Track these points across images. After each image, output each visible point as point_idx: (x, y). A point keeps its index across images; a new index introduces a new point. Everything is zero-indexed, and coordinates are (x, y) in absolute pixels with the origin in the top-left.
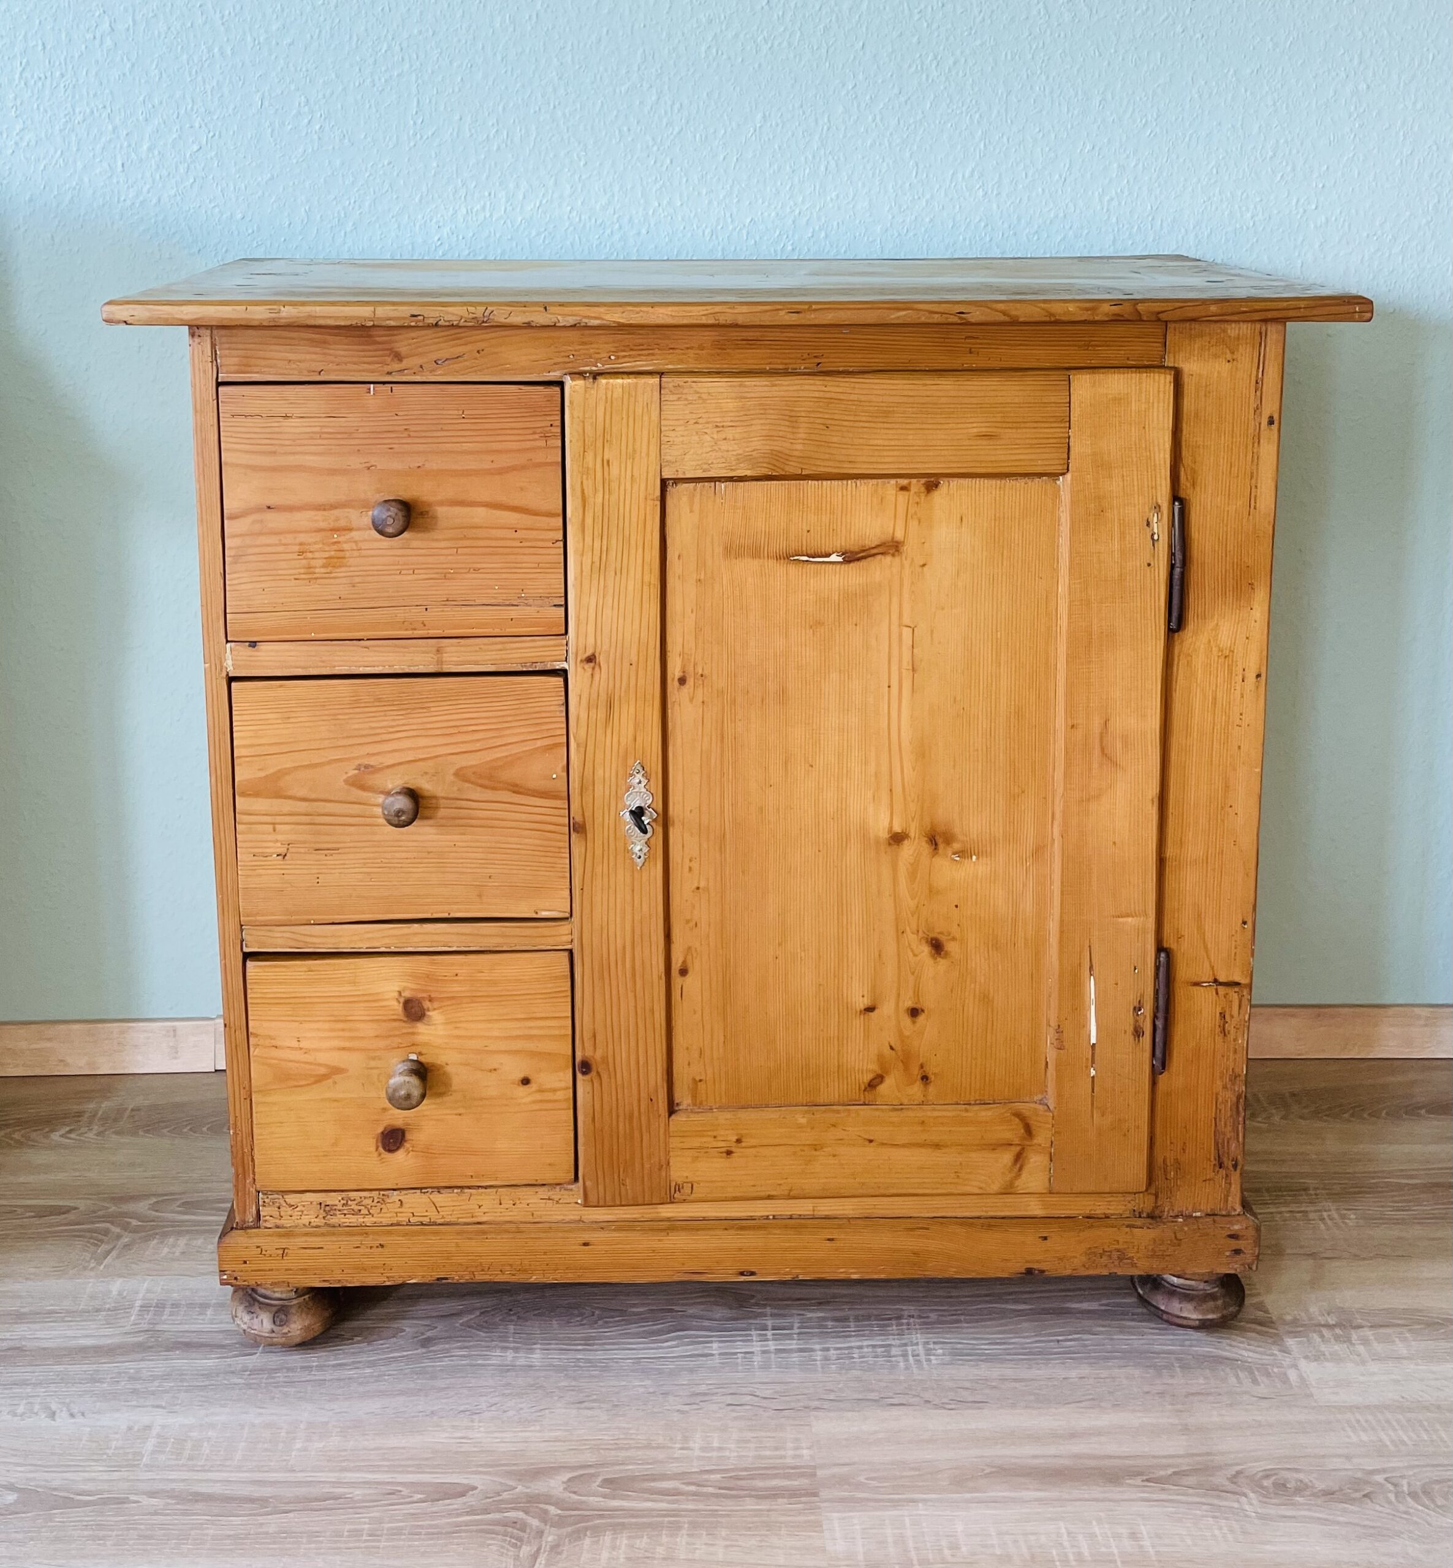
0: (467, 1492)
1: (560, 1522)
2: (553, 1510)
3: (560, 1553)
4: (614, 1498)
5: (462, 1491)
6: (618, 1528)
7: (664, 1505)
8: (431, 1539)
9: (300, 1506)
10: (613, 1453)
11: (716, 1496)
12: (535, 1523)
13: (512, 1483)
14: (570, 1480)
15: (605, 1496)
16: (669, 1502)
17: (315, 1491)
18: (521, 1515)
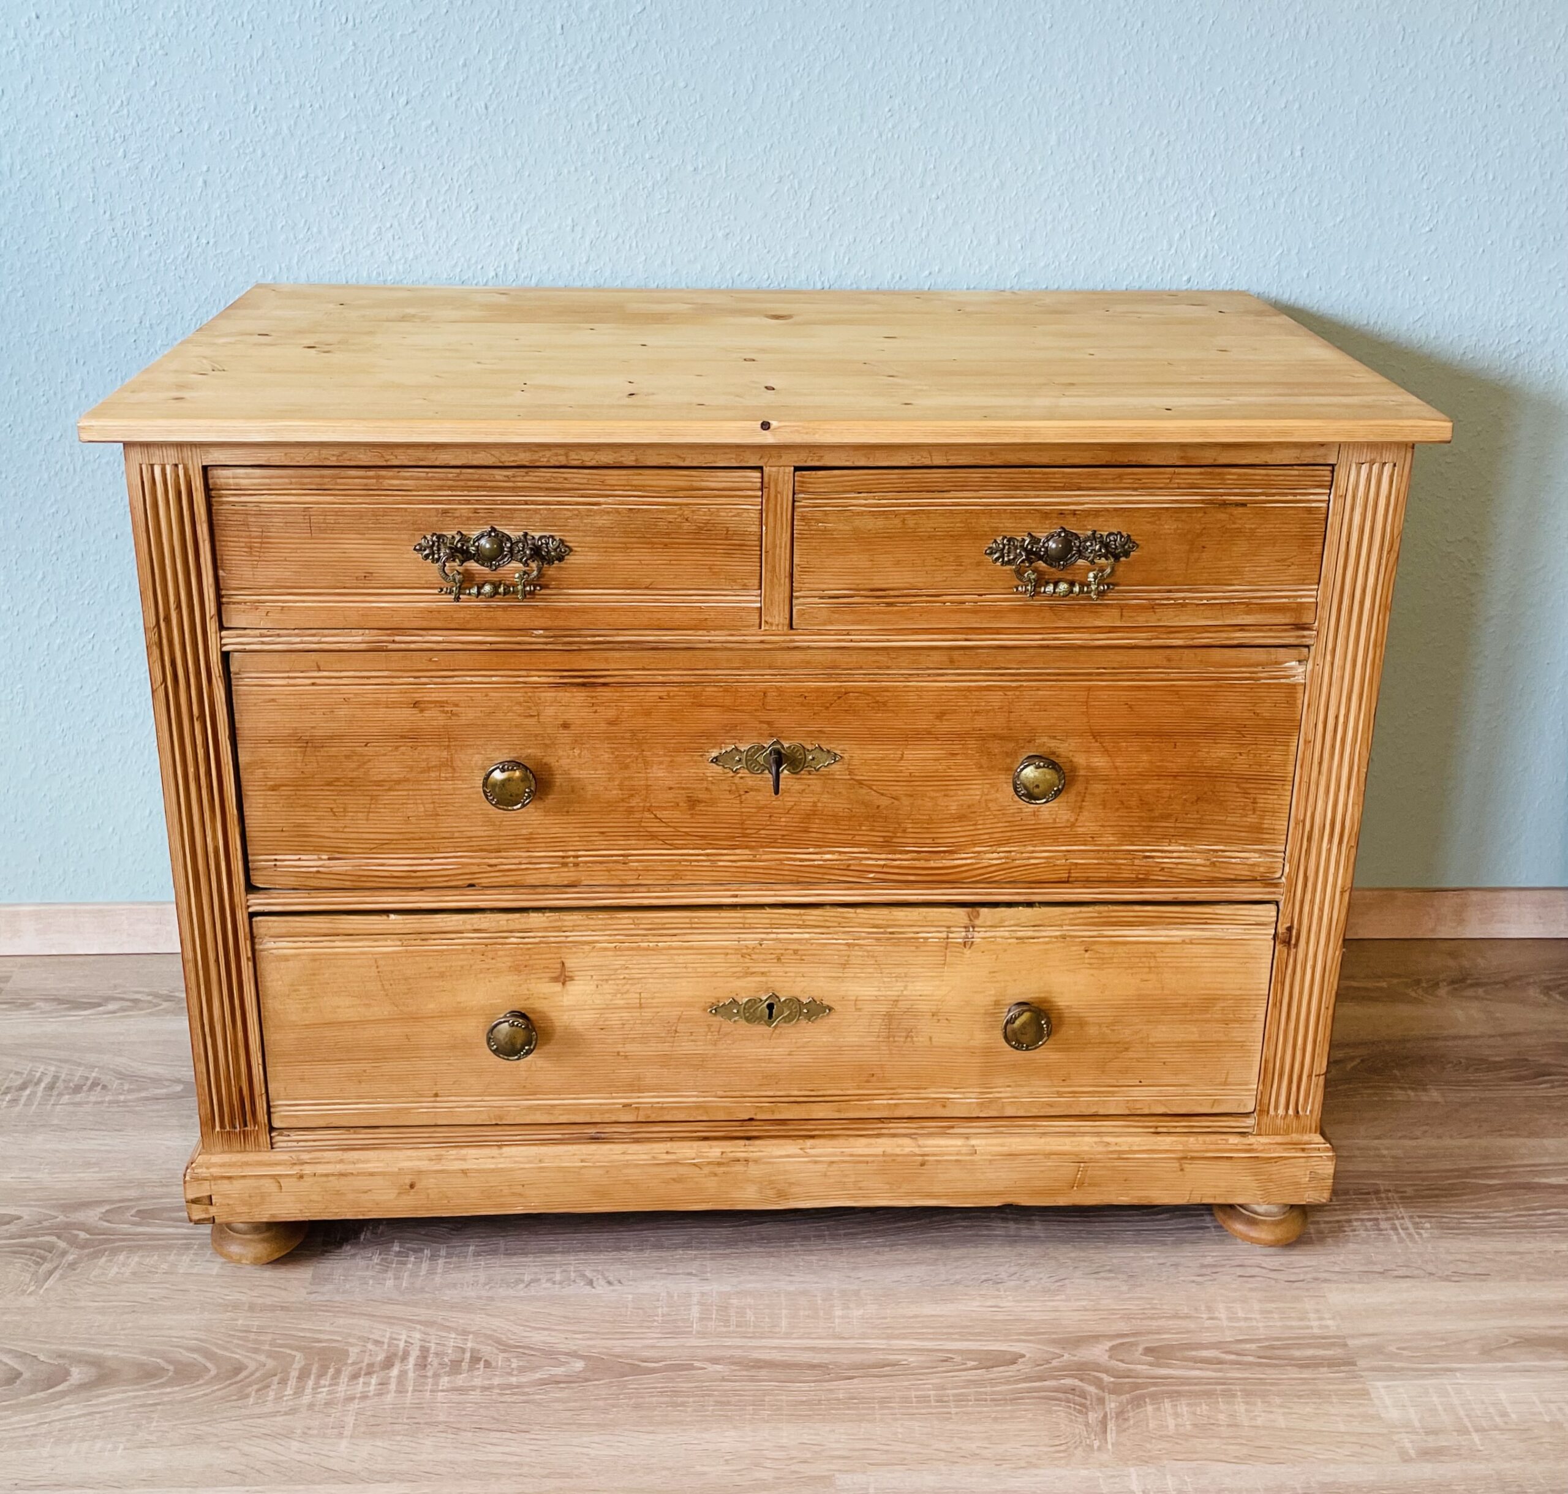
0: (1017, 1359)
1: (1116, 1390)
2: (1107, 1379)
3: (1126, 1420)
4: (1159, 1366)
5: (1013, 1359)
6: (1176, 1396)
7: (1214, 1374)
8: (996, 1405)
9: (861, 1372)
10: (1145, 1322)
11: (1260, 1365)
12: (1092, 1389)
13: (1057, 1351)
14: (1112, 1348)
15: (1151, 1364)
16: (1215, 1371)
17: (871, 1358)
18: (1077, 1382)
